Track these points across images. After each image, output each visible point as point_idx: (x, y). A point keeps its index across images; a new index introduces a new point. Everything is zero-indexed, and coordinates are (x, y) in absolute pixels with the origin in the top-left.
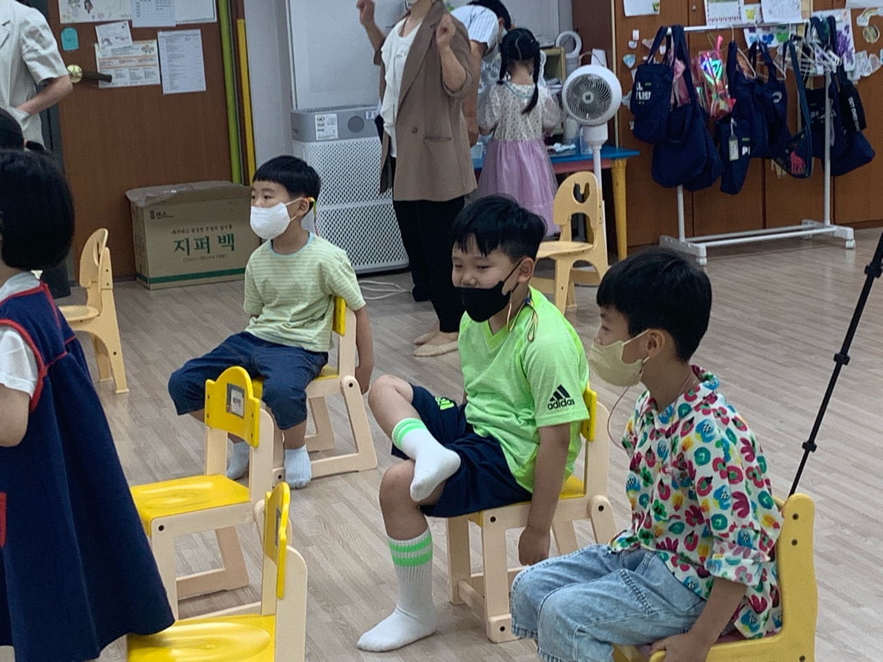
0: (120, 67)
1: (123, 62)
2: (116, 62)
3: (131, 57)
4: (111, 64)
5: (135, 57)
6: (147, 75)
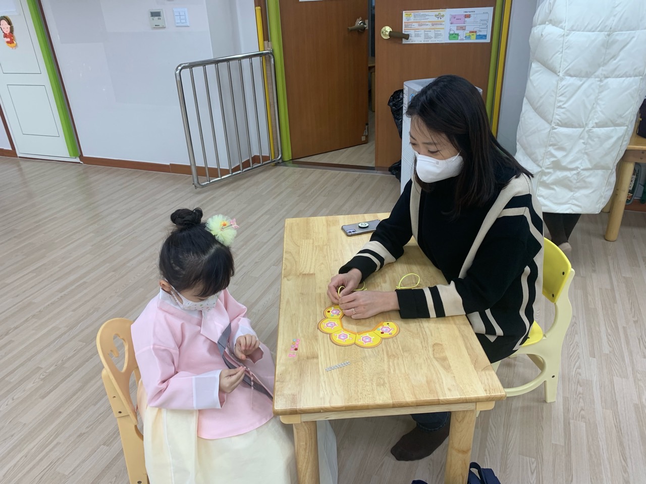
0: (418, 29)
1: (421, 25)
2: (416, 25)
3: (426, 22)
4: (412, 26)
5: (429, 22)
6: (436, 36)
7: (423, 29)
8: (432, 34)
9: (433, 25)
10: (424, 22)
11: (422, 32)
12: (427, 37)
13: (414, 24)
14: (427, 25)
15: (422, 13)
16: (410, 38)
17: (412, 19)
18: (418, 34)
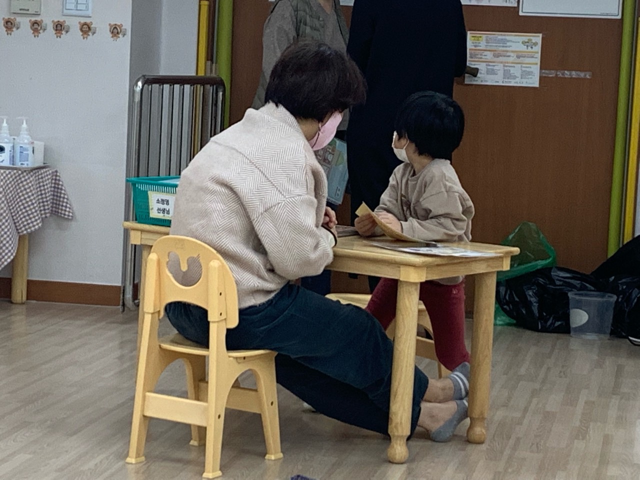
0: (494, 62)
1: (498, 56)
2: (489, 56)
3: (507, 51)
4: (483, 57)
5: (512, 52)
6: (525, 74)
7: (502, 63)
8: (516, 71)
9: (518, 57)
10: (504, 51)
11: (499, 67)
12: (507, 75)
13: (486, 53)
14: (509, 56)
15: (500, 37)
16: (479, 75)
17: (483, 45)
18: (493, 70)
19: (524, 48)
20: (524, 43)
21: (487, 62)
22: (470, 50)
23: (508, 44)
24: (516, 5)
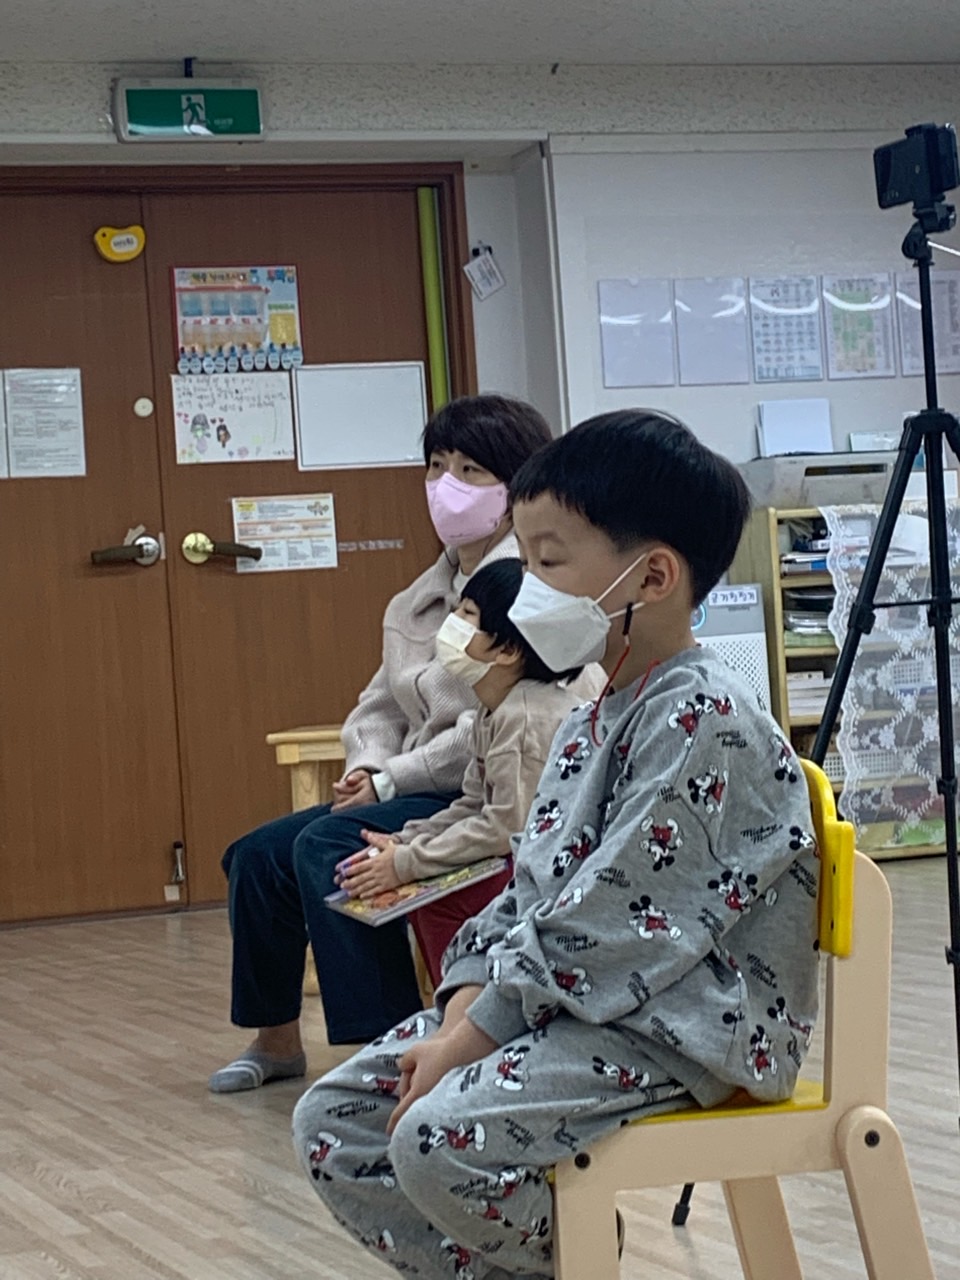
0: (272, 538)
1: (278, 529)
2: (266, 530)
3: (290, 522)
4: (259, 532)
5: (297, 522)
6: (317, 551)
7: (282, 538)
8: (305, 548)
9: (306, 528)
10: (284, 522)
11: (282, 546)
12: (293, 555)
13: (260, 527)
15: (278, 503)
16: (263, 557)
17: (255, 516)
18: (273, 549)
19: (311, 515)
20: (309, 508)
21: (265, 539)
22: (239, 524)
23: (290, 511)
24: (292, 457)
